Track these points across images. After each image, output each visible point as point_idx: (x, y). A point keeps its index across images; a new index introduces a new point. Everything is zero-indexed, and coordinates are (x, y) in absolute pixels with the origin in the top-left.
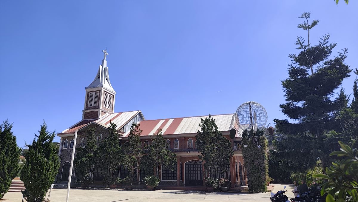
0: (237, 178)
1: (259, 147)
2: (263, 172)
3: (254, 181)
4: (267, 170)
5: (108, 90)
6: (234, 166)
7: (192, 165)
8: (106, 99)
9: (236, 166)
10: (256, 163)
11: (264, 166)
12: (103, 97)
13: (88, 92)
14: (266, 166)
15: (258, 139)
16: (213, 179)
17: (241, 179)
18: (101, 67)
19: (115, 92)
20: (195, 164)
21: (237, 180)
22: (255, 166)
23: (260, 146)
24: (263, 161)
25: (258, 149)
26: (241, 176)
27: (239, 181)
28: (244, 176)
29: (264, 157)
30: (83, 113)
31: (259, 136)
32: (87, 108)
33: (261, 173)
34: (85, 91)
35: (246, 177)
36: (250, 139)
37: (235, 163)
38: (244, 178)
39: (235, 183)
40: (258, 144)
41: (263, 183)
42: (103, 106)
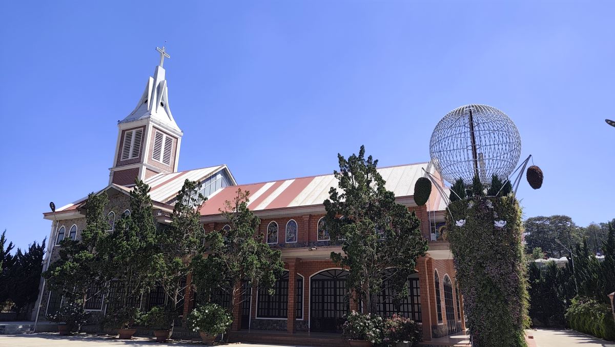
0: (440, 315)
1: (500, 224)
2: (514, 299)
3: (486, 324)
4: (526, 292)
5: (163, 127)
6: (431, 285)
7: (328, 280)
8: (158, 145)
9: (437, 284)
10: (492, 270)
11: (517, 281)
12: (152, 139)
13: (123, 131)
14: (523, 280)
15: (497, 202)
16: (368, 317)
17: (450, 317)
18: (152, 80)
19: (180, 131)
20: (335, 278)
21: (440, 319)
22: (489, 281)
23: (502, 222)
24: (513, 265)
25: (496, 231)
26: (449, 309)
27: (443, 324)
28: (458, 311)
29: (516, 255)
30: (111, 173)
31: (499, 196)
32: (119, 164)
33: (506, 302)
34: (118, 129)
35: (462, 312)
36: (471, 204)
37: (434, 276)
38: (459, 314)
39: (435, 327)
40: (496, 216)
41: (516, 329)
42: (149, 159)
